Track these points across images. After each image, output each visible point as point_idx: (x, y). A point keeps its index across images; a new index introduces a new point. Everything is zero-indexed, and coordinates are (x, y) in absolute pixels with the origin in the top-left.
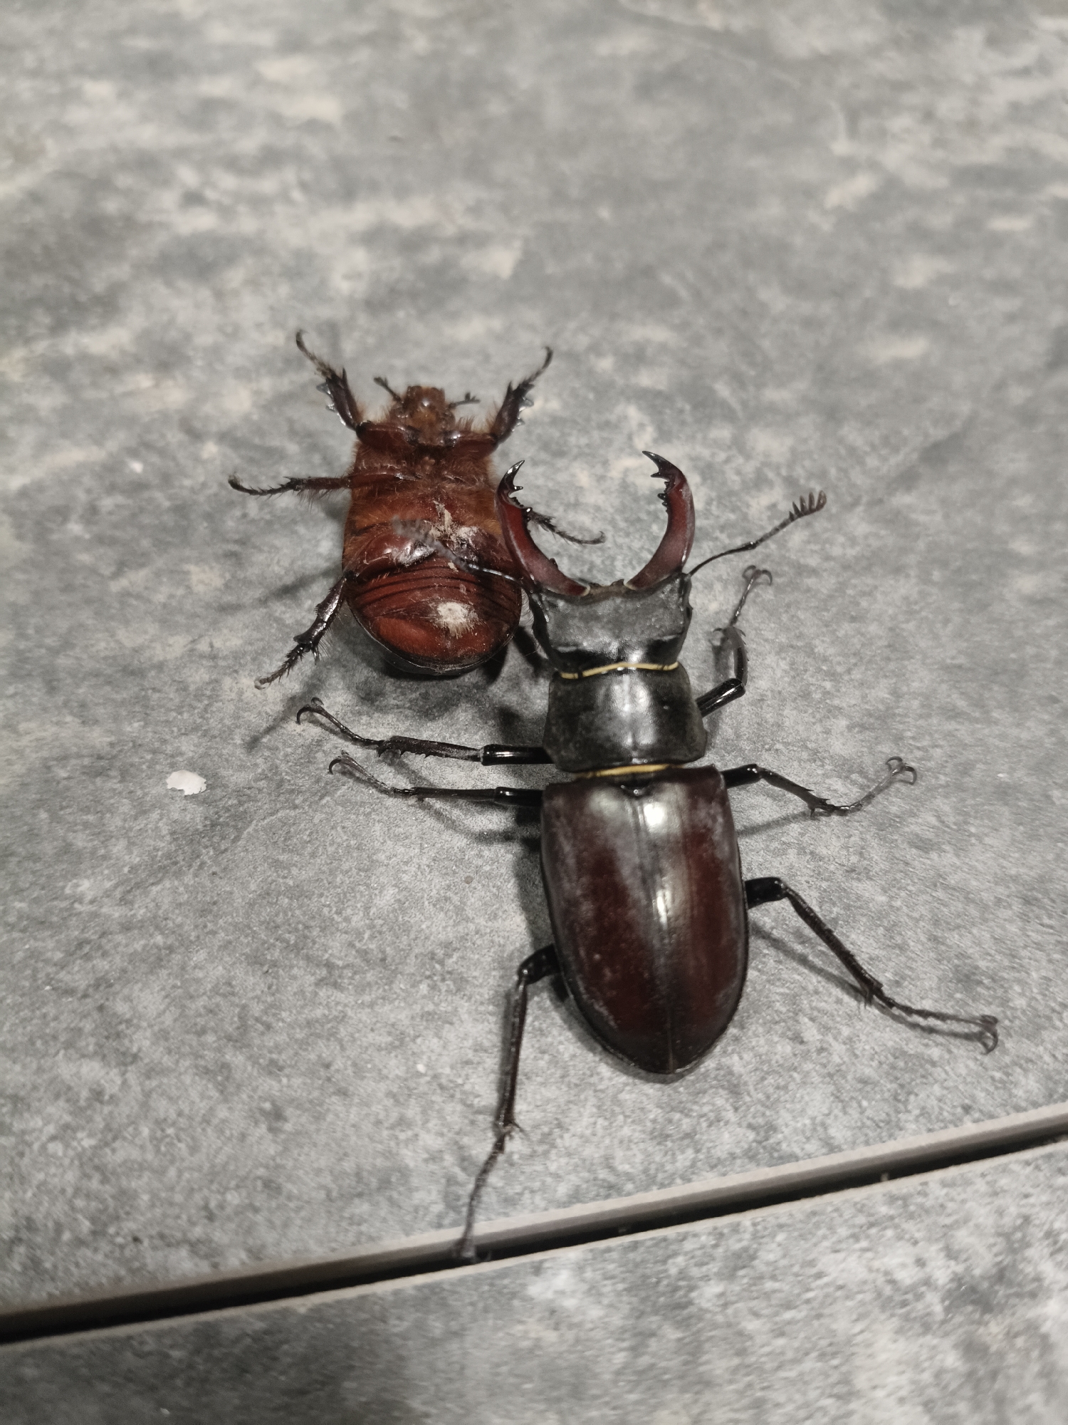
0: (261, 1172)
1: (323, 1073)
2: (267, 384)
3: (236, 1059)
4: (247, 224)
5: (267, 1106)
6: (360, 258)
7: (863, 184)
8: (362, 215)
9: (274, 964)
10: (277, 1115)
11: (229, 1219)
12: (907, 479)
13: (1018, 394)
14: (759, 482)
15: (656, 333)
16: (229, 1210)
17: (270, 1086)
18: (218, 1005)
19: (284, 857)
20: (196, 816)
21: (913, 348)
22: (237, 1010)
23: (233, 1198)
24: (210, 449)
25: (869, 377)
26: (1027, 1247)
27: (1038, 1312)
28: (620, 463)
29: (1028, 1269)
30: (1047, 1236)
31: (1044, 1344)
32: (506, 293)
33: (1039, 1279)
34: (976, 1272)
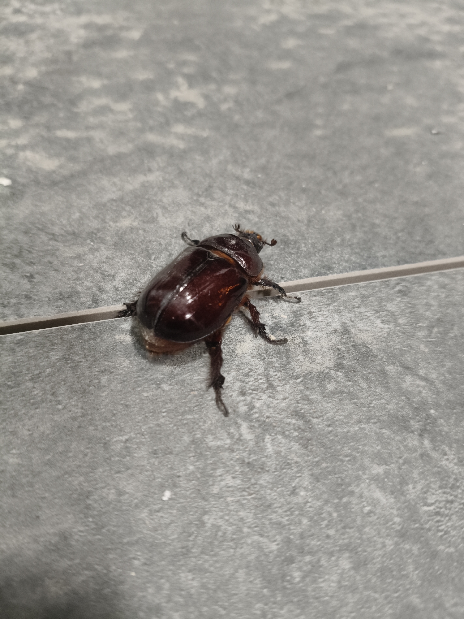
0: (24, 293)
1: (49, 265)
2: (43, 68)
3: (18, 261)
4: (39, 20)
5: (28, 274)
6: (82, 33)
7: (273, 17)
8: (84, 19)
9: (34, 234)
10: (32, 277)
11: (11, 307)
12: (279, 102)
13: (322, 80)
14: (225, 100)
15: (191, 57)
16: (11, 304)
17: (29, 269)
18: (12, 246)
19: (39, 204)
20: (7, 192)
21: (286, 65)
22: (19, 247)
23: (13, 301)
24: (21, 87)
25: (268, 73)
26: (301, 316)
27: (304, 334)
28: (174, 94)
29: (301, 323)
30: (308, 313)
31: (305, 343)
32: (136, 45)
33: (305, 325)
34: (282, 322)
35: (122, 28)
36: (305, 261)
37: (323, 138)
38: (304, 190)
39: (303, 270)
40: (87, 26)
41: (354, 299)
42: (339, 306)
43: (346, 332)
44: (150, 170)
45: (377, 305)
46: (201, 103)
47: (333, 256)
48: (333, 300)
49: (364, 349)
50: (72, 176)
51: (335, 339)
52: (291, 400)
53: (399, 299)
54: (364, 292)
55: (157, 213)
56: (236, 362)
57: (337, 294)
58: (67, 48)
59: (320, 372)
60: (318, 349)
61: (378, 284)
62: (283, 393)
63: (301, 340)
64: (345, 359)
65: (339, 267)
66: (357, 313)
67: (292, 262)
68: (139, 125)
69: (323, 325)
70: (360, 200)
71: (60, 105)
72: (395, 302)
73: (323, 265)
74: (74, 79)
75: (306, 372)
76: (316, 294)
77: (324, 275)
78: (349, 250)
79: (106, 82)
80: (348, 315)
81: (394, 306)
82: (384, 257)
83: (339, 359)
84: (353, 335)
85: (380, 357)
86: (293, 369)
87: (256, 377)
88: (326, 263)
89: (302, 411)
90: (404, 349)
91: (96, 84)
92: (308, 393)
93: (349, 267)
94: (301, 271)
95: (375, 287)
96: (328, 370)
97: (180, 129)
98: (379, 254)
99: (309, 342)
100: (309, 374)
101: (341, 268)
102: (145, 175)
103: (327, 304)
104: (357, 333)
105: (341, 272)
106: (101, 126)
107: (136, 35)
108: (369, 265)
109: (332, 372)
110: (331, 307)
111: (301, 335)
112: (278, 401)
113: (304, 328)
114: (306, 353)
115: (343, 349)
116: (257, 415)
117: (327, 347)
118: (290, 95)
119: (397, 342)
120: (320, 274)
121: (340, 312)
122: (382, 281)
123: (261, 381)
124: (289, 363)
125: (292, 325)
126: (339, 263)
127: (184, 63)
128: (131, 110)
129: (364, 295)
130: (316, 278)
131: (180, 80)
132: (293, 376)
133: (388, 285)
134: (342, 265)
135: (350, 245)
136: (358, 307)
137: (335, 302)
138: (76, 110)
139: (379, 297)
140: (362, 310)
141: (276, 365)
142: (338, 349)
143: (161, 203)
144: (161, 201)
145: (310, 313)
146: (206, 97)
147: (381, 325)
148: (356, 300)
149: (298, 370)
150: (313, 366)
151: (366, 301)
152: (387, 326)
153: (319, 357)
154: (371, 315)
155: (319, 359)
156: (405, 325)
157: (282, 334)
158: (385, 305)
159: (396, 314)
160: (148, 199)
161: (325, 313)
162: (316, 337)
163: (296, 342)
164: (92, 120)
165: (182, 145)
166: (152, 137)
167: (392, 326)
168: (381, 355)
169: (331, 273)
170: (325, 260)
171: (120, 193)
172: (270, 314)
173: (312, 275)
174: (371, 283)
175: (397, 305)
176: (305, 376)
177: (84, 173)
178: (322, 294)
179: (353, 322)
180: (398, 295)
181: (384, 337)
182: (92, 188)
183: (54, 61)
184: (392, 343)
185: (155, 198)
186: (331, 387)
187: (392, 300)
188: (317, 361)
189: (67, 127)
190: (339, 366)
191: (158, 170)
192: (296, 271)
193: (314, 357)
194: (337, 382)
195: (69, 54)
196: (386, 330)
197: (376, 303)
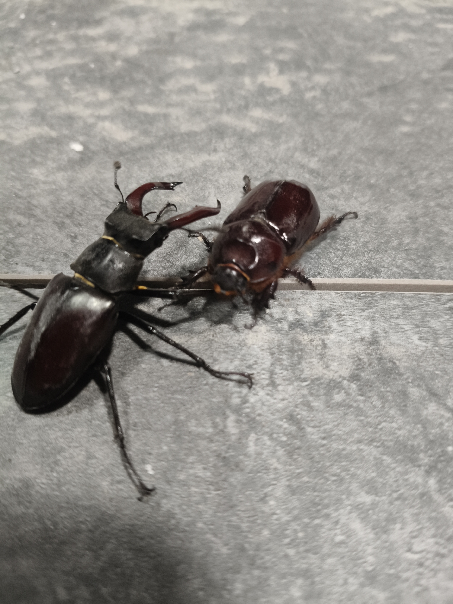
0: (64, 251)
1: (95, 228)
2: (144, 47)
3: (67, 221)
4: (155, 4)
5: (73, 235)
6: (191, 16)
7: (389, 10)
8: (195, 4)
9: (89, 198)
10: (76, 237)
11: (49, 262)
12: (370, 94)
13: (425, 75)
14: (313, 88)
15: (291, 45)
16: (50, 260)
17: (76, 230)
18: (67, 207)
19: (102, 171)
20: (77, 157)
21: (388, 58)
22: (72, 209)
23: (52, 257)
24: (119, 63)
25: (368, 65)
26: (329, 317)
27: (326, 337)
28: (262, 78)
29: (326, 324)
30: (338, 315)
31: (325, 346)
32: (239, 30)
33: (330, 327)
34: (305, 320)
35: (230, 14)
36: (350, 260)
37: (408, 135)
38: (371, 186)
39: (345, 269)
40: (197, 11)
41: (395, 309)
42: (375, 313)
43: (374, 341)
44: (215, 150)
45: (419, 319)
46: (286, 90)
47: (384, 259)
48: (370, 305)
49: (390, 365)
50: (140, 149)
51: (360, 348)
52: (290, 402)
53: (447, 317)
54: (408, 303)
55: (209, 193)
56: (243, 352)
57: (376, 300)
58: (172, 30)
59: (331, 380)
60: (337, 355)
61: (428, 297)
62: (284, 393)
63: (320, 342)
64: (364, 371)
65: (388, 271)
66: (393, 324)
67: (335, 259)
68: (218, 106)
69: (350, 331)
70: (432, 204)
71: (150, 82)
72: (442, 320)
73: (370, 266)
74: (170, 59)
75: (316, 377)
76: (353, 296)
77: (368, 277)
78: (404, 255)
79: (199, 63)
80: (382, 324)
81: (439, 324)
82: (443, 268)
83: (357, 369)
84: (381, 347)
85: (405, 376)
86: (302, 371)
87: (259, 371)
88: (374, 265)
89: (299, 417)
90: (437, 372)
91: (189, 64)
92: (311, 399)
93: (399, 273)
94: (343, 270)
95: (423, 299)
96: (340, 379)
97: (257, 113)
98: (437, 265)
99: (329, 345)
100: (318, 379)
101: (389, 272)
102: (209, 154)
103: (361, 309)
104: (388, 346)
105: (388, 277)
106: (181, 105)
107: (241, 21)
108: (422, 274)
109: (345, 382)
110: (366, 313)
111: (323, 337)
112: (275, 401)
113: (328, 330)
114: (322, 356)
115: (366, 360)
116: (248, 410)
117: (347, 354)
118: (383, 89)
119: (430, 363)
120: (363, 276)
121: (374, 320)
122: (433, 295)
123: (263, 376)
124: (299, 363)
125: (316, 324)
126: (388, 268)
127: (282, 50)
128: (214, 92)
129: (407, 305)
130: (357, 279)
131: (272, 66)
132: (300, 378)
133: (439, 299)
134: (391, 270)
135: (406, 250)
136: (397, 318)
137: (371, 308)
138: (162, 87)
139: (425, 311)
140: (401, 321)
141: (285, 363)
142: (360, 360)
143: (216, 183)
144: (217, 181)
145: (340, 316)
146: (294, 84)
147: (418, 342)
148: (397, 310)
149: (307, 373)
150: (325, 371)
151: (408, 312)
152: (424, 344)
153: (335, 364)
154: (409, 328)
155: (334, 366)
156: (445, 347)
157: (301, 333)
158: (428, 321)
159: (439, 332)
160: (205, 178)
161: (357, 318)
162: (339, 342)
163: (314, 343)
164: (174, 98)
165: (253, 128)
166: (226, 119)
167: (430, 345)
168: (408, 374)
169: (376, 277)
170: (373, 261)
171: (180, 169)
172: (293, 309)
173: (354, 276)
174: (420, 294)
175: (442, 323)
176: (313, 381)
177: (152, 147)
178: (359, 298)
179: (386, 332)
180: (447, 312)
181: (417, 356)
182: (155, 162)
183: (156, 41)
184: (424, 364)
185: (211, 178)
186: (338, 397)
187: (438, 316)
188: (332, 367)
189: (150, 102)
190: (354, 378)
191: (223, 151)
192: (337, 269)
193: (330, 363)
194: (348, 394)
195: (172, 35)
196: (421, 348)
197: (419, 317)
